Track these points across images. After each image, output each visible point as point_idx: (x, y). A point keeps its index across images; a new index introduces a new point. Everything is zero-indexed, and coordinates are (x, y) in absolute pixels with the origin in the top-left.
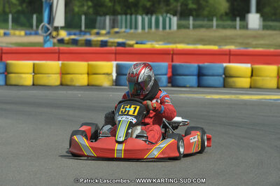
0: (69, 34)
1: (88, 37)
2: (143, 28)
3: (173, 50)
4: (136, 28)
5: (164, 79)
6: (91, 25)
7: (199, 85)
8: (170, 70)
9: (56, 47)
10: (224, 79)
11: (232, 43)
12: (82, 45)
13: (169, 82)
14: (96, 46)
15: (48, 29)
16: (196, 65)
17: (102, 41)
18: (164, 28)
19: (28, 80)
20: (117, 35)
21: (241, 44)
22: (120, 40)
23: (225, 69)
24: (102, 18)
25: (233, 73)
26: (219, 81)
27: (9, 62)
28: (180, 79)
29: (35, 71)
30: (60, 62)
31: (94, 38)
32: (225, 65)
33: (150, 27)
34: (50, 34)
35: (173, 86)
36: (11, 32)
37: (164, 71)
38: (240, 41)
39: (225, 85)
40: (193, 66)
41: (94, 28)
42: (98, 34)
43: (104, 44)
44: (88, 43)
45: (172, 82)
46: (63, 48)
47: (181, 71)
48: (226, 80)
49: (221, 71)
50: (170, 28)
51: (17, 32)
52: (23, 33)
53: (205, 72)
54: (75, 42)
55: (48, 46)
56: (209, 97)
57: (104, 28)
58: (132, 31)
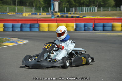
0: (61, 14)
1: (67, 15)
2: (85, 11)
3: (95, 18)
4: (83, 11)
5: (92, 28)
6: (68, 11)
7: (103, 30)
8: (94, 25)
9: (56, 18)
10: (112, 28)
11: (115, 16)
12: (65, 18)
13: (93, 29)
14: (69, 18)
15: (53, 13)
16: (102, 23)
17: (72, 16)
18: (93, 11)
19: (46, 29)
20: (77, 14)
21: (119, 16)
22: (78, 16)
23: (112, 24)
24: (72, 8)
25: (115, 26)
26: (110, 28)
27: (40, 23)
28: (97, 28)
29: (49, 26)
30: (57, 23)
31: (69, 15)
32: (112, 23)
33: (88, 11)
34: (54, 14)
35: (95, 31)
36: (42, 13)
37: (91, 26)
38: (118, 15)
39: (112, 30)
40: (101, 24)
41: (69, 12)
42: (70, 14)
43: (72, 17)
44: (67, 17)
45: (94, 29)
46: (58, 18)
47: (97, 26)
48: (113, 28)
49: (111, 25)
50: (95, 11)
51: (44, 14)
52: (45, 14)
53: (105, 26)
54: (62, 17)
55: (53, 18)
56: (106, 34)
57: (72, 12)
58: (82, 12)
